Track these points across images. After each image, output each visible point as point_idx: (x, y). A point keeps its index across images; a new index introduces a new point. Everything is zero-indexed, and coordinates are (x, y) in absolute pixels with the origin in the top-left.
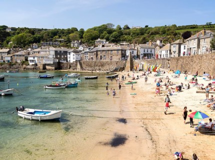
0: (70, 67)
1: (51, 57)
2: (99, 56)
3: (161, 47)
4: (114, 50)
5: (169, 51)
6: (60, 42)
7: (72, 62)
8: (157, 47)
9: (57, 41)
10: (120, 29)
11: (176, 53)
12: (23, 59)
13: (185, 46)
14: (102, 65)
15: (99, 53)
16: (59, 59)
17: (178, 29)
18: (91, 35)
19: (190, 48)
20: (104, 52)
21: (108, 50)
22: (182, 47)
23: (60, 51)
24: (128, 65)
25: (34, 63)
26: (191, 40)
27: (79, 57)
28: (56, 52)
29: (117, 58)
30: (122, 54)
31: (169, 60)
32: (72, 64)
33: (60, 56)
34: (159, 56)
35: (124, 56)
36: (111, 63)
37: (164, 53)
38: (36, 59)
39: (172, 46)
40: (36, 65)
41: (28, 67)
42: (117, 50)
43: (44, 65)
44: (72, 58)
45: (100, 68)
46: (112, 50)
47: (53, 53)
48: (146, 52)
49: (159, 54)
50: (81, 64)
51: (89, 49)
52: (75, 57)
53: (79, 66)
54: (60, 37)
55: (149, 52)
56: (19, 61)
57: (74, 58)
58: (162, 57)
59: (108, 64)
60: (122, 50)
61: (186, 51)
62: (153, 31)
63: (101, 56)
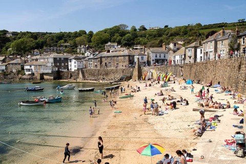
0: (71, 76)
1: (49, 65)
2: (103, 64)
3: (174, 52)
4: (121, 56)
5: (183, 56)
6: (66, 47)
7: (73, 70)
8: (171, 52)
9: (62, 46)
10: (135, 30)
11: (192, 58)
12: (19, 67)
13: (201, 50)
14: (107, 74)
15: (103, 59)
16: (59, 67)
17: (202, 29)
18: (101, 38)
19: (207, 52)
20: (109, 58)
21: (114, 56)
22: (198, 50)
23: (60, 59)
24: (136, 73)
25: (30, 73)
26: (207, 42)
27: (81, 65)
28: (55, 59)
29: (123, 64)
31: (182, 67)
32: (73, 72)
33: (60, 64)
34: (172, 61)
35: (131, 62)
36: (117, 71)
37: (178, 58)
38: (33, 67)
39: (187, 50)
40: (33, 74)
41: (24, 77)
42: (124, 56)
43: (42, 75)
44: (73, 66)
45: (105, 77)
46: (118, 56)
47: (51, 60)
48: (158, 57)
49: (173, 59)
50: (83, 73)
51: (94, 55)
52: (76, 65)
53: (81, 75)
54: (66, 41)
55: (162, 57)
56: (14, 71)
57: (75, 66)
58: (176, 63)
59: (114, 73)
60: (129, 56)
61: (202, 55)
62: (172, 32)
63: (106, 63)
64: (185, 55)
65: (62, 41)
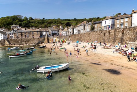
2: (24, 36)
3: (62, 30)
4: (35, 32)
5: (67, 32)
8: (60, 30)
10: (27, 19)
11: (71, 33)
13: (76, 29)
14: (28, 41)
15: (23, 33)
18: (6, 22)
19: (80, 30)
20: (28, 33)
21: (31, 32)
22: (75, 29)
24: (46, 40)
26: (80, 26)
27: (6, 36)
29: (37, 36)
30: (40, 34)
31: (69, 36)
34: (62, 34)
35: (41, 35)
36: (34, 39)
37: (64, 33)
39: (69, 29)
42: (37, 32)
45: (26, 43)
46: (33, 32)
48: (54, 33)
49: (62, 33)
50: (8, 41)
51: (13, 31)
55: (55, 33)
57: (1, 37)
58: (64, 35)
59: (32, 40)
60: (40, 32)
61: (77, 31)
62: (49, 21)
63: (25, 36)
64: (68, 31)
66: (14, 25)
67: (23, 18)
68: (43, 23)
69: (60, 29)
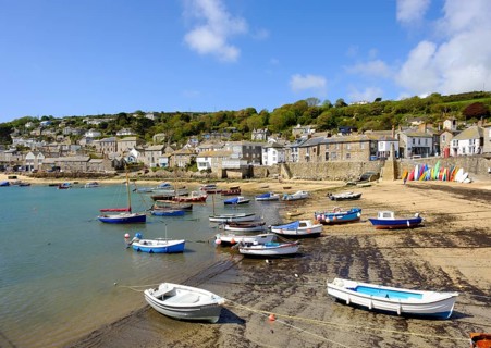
0: (268, 174)
1: (236, 156)
2: (323, 154)
3: (454, 134)
4: (354, 142)
5: (477, 141)
7: (270, 165)
9: (226, 131)
10: (330, 106)
12: (187, 160)
15: (322, 147)
16: (249, 160)
20: (333, 146)
21: (342, 143)
23: (251, 147)
25: (206, 168)
27: (283, 156)
28: (244, 147)
29: (360, 157)
30: (371, 149)
31: (489, 158)
32: (272, 168)
33: (251, 154)
34: (452, 150)
37: (464, 145)
38: (209, 159)
40: (209, 170)
41: (198, 174)
42: (360, 142)
43: (225, 171)
44: (270, 158)
48: (417, 144)
49: (452, 146)
50: (287, 169)
51: (299, 142)
52: (276, 156)
55: (423, 144)
56: (181, 165)
57: (274, 159)
58: (460, 152)
59: (345, 168)
62: (398, 107)
63: (327, 154)
64: (482, 139)
65: (226, 124)
66: (299, 126)
67: (320, 105)
68: (378, 113)
69: (446, 130)
